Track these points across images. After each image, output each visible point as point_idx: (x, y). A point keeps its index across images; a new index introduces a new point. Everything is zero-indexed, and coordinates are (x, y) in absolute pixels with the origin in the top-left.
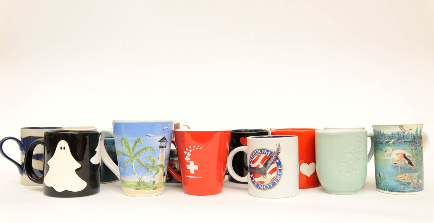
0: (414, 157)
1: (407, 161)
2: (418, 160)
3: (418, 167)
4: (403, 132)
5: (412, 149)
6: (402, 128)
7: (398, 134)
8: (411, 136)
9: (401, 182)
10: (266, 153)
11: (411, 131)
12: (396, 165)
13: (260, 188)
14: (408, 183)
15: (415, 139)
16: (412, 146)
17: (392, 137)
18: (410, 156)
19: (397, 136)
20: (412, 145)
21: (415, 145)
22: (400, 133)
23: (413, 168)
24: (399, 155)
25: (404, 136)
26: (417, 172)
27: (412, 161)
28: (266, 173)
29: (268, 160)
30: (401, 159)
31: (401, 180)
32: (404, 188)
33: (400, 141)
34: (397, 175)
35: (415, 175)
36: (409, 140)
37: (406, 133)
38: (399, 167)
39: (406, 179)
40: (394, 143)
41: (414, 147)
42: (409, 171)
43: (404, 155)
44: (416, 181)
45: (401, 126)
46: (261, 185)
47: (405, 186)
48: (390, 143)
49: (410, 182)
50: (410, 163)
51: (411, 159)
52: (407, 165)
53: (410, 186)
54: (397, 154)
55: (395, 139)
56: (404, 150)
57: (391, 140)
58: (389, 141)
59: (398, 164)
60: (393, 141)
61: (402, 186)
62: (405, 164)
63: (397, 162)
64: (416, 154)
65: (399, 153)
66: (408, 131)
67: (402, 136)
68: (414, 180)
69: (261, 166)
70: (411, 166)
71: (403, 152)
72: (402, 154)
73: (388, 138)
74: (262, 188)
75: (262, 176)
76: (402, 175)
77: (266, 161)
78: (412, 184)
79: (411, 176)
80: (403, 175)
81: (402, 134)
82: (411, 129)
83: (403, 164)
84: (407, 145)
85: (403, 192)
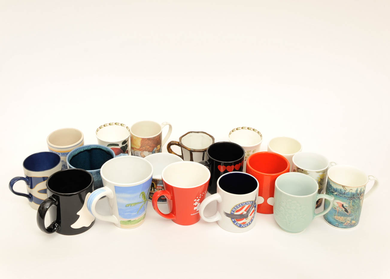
0: (350, 207)
1: (344, 209)
2: (354, 209)
3: (352, 213)
4: (345, 190)
5: (350, 202)
6: (344, 188)
7: (341, 190)
8: (350, 194)
9: (337, 221)
10: (250, 203)
11: (351, 191)
12: (335, 209)
13: (243, 227)
14: (342, 223)
15: (354, 195)
16: (350, 201)
17: (336, 190)
18: (347, 206)
19: (340, 191)
20: (350, 199)
21: (353, 200)
22: (342, 191)
23: (348, 214)
24: (339, 204)
25: (345, 193)
26: (351, 216)
27: (348, 210)
28: (248, 216)
29: (250, 208)
30: (339, 206)
31: (337, 219)
32: (338, 225)
33: (341, 195)
34: (335, 216)
35: (349, 218)
36: (349, 196)
37: (347, 191)
38: (337, 212)
39: (341, 220)
40: (336, 195)
41: (352, 201)
42: (344, 216)
43: (343, 205)
44: (349, 222)
45: (343, 186)
46: (244, 225)
47: (339, 224)
48: (334, 194)
49: (344, 222)
50: (346, 211)
51: (347, 208)
52: (343, 212)
53: (343, 224)
54: (338, 203)
55: (338, 193)
56: (343, 202)
57: (335, 192)
58: (334, 192)
59: (337, 209)
60: (336, 193)
61: (337, 223)
62: (342, 210)
63: (336, 208)
64: (353, 205)
65: (339, 203)
66: (349, 190)
67: (343, 193)
68: (347, 221)
69: (245, 213)
70: (346, 213)
71: (342, 203)
72: (341, 204)
73: (334, 190)
74: (244, 226)
75: (245, 219)
76: (338, 217)
77: (249, 208)
78: (345, 223)
79: (345, 218)
80: (340, 217)
81: (343, 192)
82: (351, 190)
83: (340, 210)
84: (346, 199)
85: (338, 227)
